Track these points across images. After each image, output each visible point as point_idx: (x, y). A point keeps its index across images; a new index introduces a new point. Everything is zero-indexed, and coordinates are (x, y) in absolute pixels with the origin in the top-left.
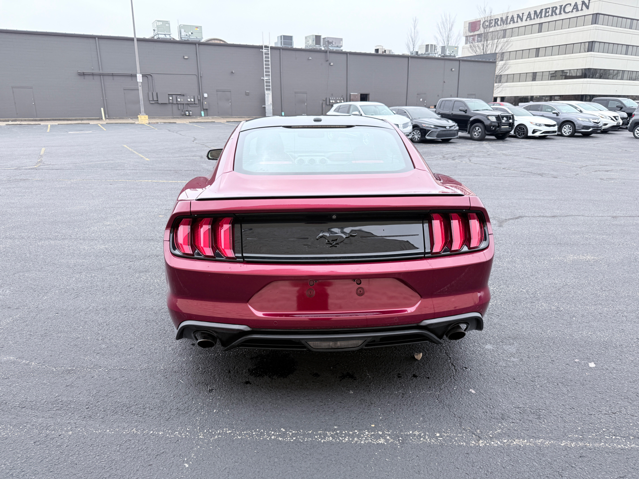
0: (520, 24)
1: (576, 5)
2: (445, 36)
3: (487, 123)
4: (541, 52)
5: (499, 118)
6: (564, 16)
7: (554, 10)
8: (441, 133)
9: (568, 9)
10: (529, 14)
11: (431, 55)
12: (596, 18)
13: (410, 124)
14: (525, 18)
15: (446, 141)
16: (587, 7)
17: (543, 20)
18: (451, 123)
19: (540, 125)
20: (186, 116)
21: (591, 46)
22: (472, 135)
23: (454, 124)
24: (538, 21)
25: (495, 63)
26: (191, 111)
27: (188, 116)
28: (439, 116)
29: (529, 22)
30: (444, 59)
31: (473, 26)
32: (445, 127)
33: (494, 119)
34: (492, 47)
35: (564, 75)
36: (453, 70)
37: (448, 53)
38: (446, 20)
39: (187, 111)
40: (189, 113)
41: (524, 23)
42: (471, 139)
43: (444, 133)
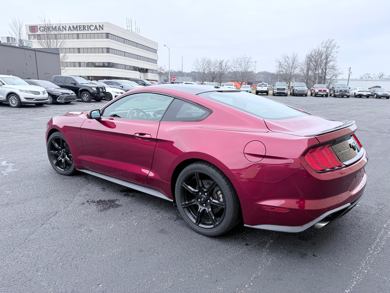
0: (64, 32)
1: (96, 26)
2: (17, 33)
3: (91, 91)
4: (81, 50)
5: (97, 88)
6: (90, 32)
7: (84, 27)
8: (67, 97)
9: (92, 28)
10: (70, 27)
11: (12, 45)
12: (108, 35)
13: (46, 92)
14: (67, 29)
15: (67, 103)
16: (102, 29)
17: (79, 32)
18: (71, 92)
19: (118, 93)
21: (108, 50)
22: (82, 99)
23: (73, 92)
24: (75, 32)
25: (59, 54)
28: (59, 87)
29: (70, 32)
30: (22, 48)
31: (33, 29)
32: (69, 94)
33: (95, 89)
34: (54, 44)
35: (94, 65)
36: (31, 56)
37: (25, 44)
38: (16, 22)
41: (67, 32)
42: (83, 101)
43: (69, 97)
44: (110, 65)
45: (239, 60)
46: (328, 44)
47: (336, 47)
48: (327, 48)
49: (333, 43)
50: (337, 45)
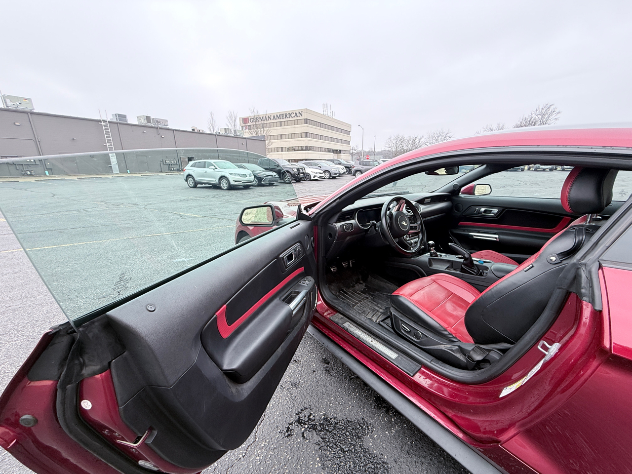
0: (270, 121)
1: (296, 113)
2: (233, 124)
3: (292, 172)
4: (283, 137)
5: (298, 169)
6: (291, 119)
7: (286, 115)
8: (271, 179)
9: (293, 115)
10: (274, 116)
11: (228, 135)
12: (306, 121)
13: (252, 174)
14: (272, 118)
15: (271, 185)
16: (302, 115)
17: (281, 120)
18: (275, 174)
19: (316, 173)
20: (28, 175)
21: (306, 134)
22: (284, 181)
23: (276, 174)
24: (279, 120)
25: (265, 141)
26: (32, 171)
27: (30, 175)
28: (264, 170)
29: (274, 121)
30: (236, 137)
31: (245, 120)
32: (272, 176)
33: (296, 170)
34: (261, 132)
35: (294, 149)
36: (243, 144)
37: (238, 134)
38: (232, 115)
39: (27, 171)
40: (31, 173)
41: (272, 121)
42: (285, 183)
43: (273, 179)
44: (307, 148)
45: (436, 135)
46: (544, 111)
47: (555, 113)
48: (543, 115)
49: (552, 108)
50: (557, 111)
